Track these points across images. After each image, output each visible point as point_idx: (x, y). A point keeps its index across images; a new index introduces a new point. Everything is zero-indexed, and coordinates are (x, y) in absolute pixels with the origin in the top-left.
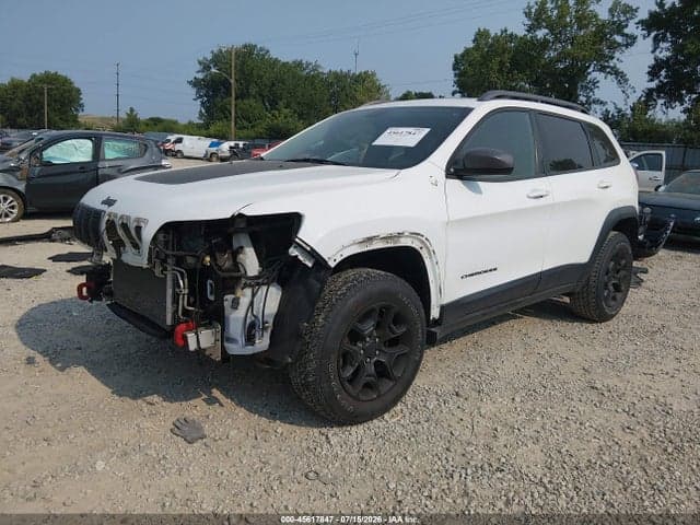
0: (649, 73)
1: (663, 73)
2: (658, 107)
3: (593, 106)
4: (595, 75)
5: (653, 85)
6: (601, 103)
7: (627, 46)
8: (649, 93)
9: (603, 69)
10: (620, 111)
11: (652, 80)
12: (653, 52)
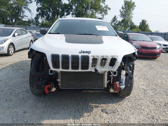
0: (37, 10)
1: (40, 10)
2: (40, 18)
3: (25, 17)
4: (24, 9)
5: (38, 13)
6: (27, 16)
7: (30, 3)
8: (37, 15)
9: (25, 8)
10: (32, 19)
11: (37, 12)
12: (37, 5)
